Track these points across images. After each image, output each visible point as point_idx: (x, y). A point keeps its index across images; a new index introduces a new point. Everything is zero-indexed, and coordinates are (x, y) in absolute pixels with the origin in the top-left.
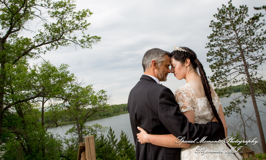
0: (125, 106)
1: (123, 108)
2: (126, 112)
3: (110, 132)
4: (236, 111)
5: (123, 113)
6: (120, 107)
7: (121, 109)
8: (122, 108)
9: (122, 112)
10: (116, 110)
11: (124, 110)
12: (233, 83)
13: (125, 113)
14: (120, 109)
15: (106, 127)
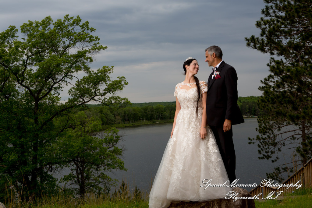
0: (127, 112)
1: (123, 115)
2: (128, 125)
3: (122, 187)
4: (279, 180)
5: (121, 125)
6: (116, 113)
7: (118, 117)
8: (119, 114)
9: (119, 123)
10: (106, 118)
11: (124, 120)
12: (283, 146)
13: (126, 127)
14: (116, 117)
15: (115, 180)
